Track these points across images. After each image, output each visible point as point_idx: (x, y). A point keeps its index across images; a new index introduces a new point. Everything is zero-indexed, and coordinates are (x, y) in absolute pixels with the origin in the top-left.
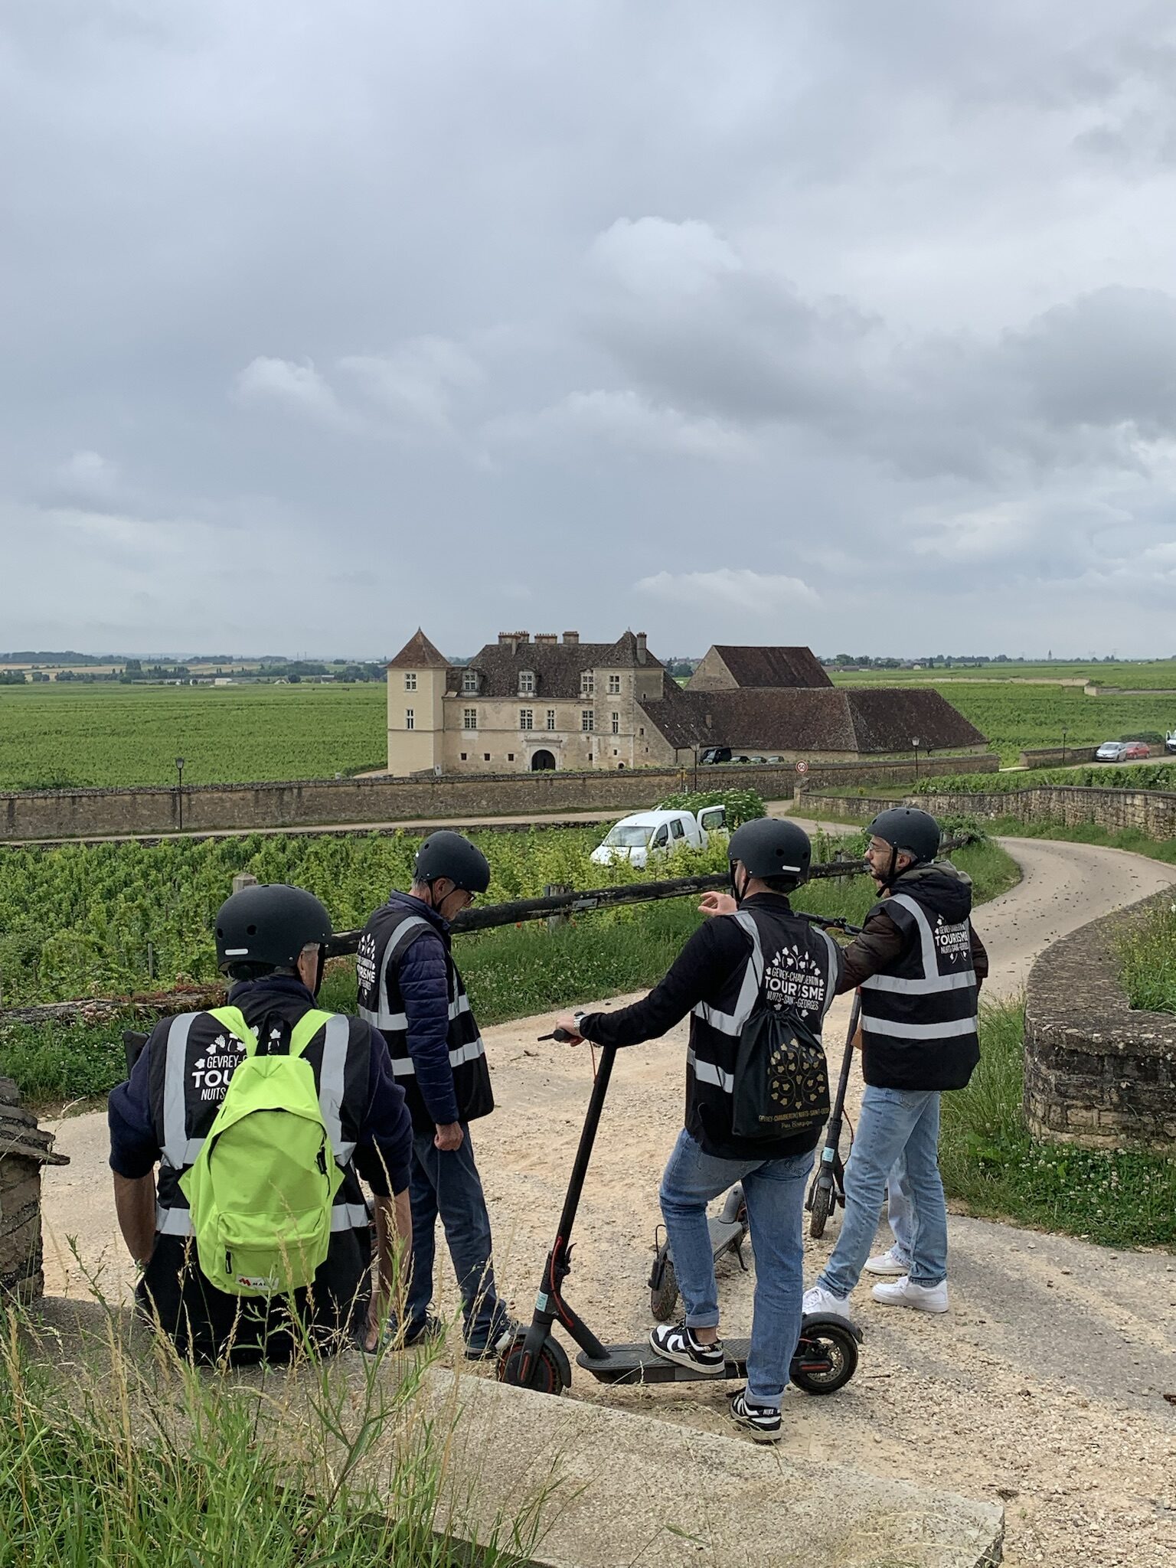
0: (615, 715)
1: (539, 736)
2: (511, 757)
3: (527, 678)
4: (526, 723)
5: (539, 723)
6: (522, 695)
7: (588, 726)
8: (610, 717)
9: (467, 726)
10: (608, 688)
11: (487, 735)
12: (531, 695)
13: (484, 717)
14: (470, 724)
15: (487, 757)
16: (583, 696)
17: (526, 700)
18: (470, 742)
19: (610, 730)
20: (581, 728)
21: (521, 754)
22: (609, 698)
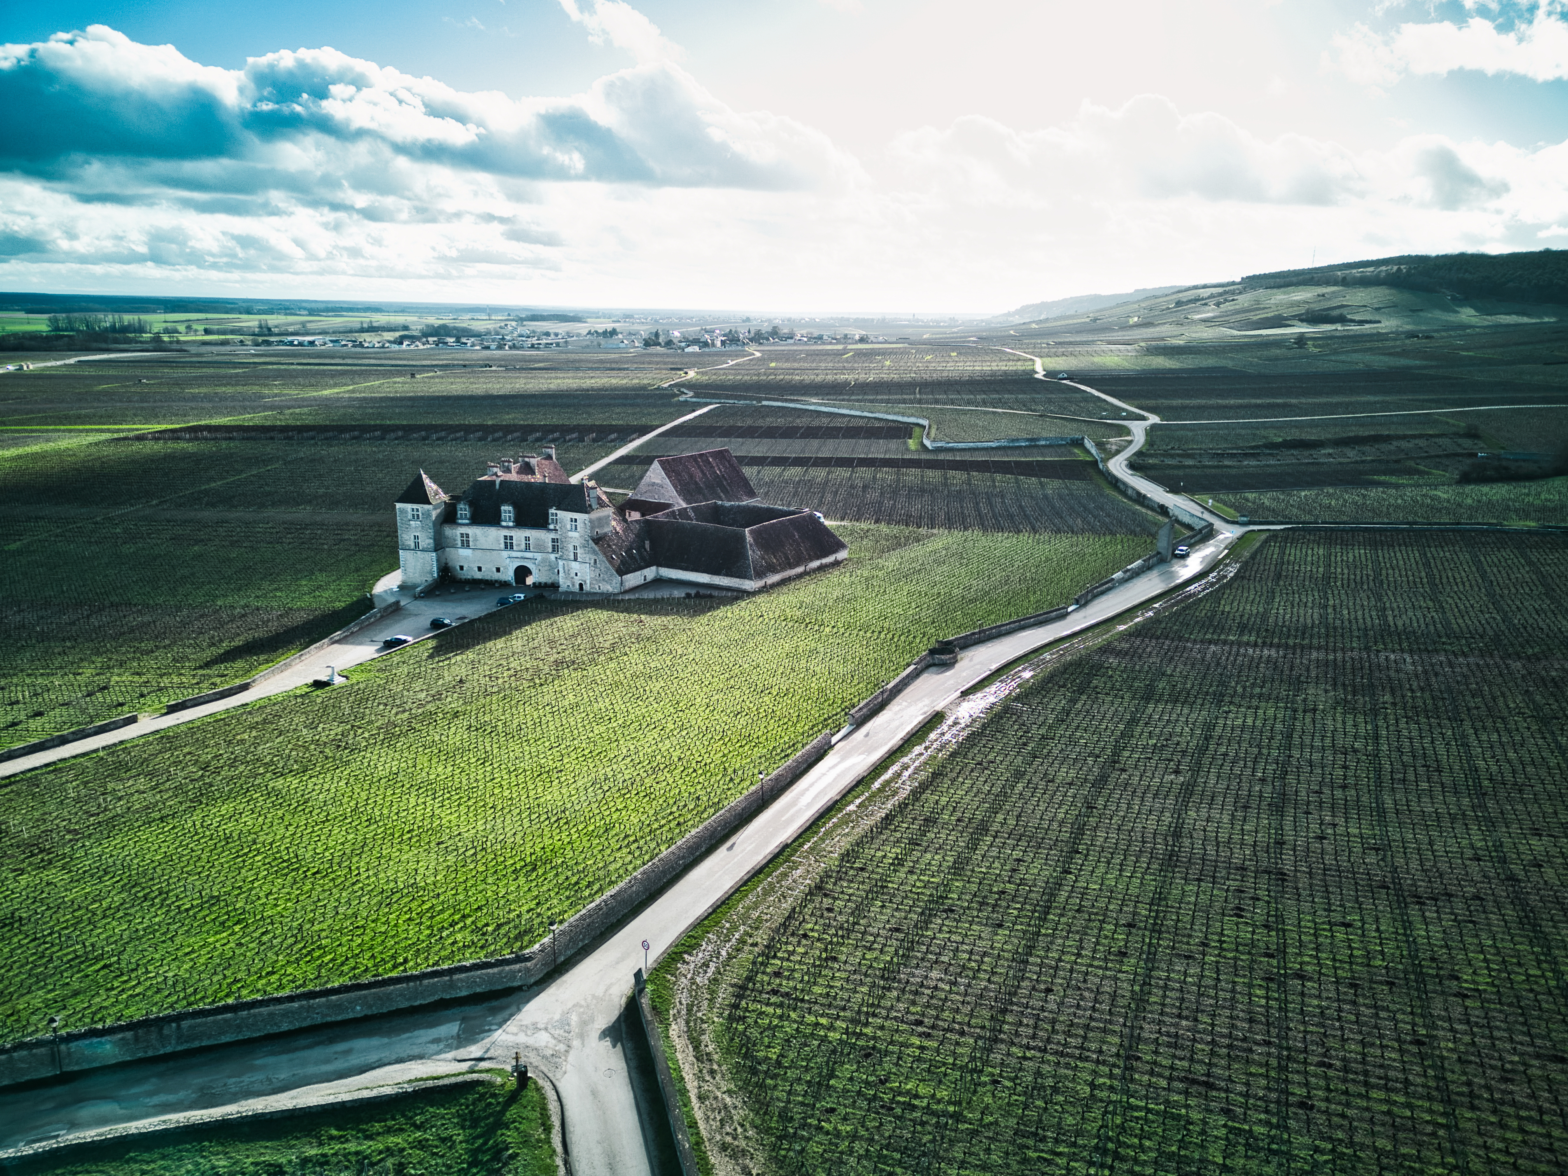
0: (575, 548)
1: (519, 554)
2: (498, 570)
3: (507, 510)
4: (509, 545)
5: (518, 545)
6: (504, 524)
7: (555, 549)
8: (571, 548)
9: (463, 545)
10: (569, 527)
11: (478, 552)
12: (511, 524)
13: (476, 540)
14: (466, 544)
15: (480, 569)
16: (551, 527)
17: (508, 527)
18: (466, 558)
19: (572, 557)
20: (550, 550)
21: (506, 568)
22: (571, 534)
